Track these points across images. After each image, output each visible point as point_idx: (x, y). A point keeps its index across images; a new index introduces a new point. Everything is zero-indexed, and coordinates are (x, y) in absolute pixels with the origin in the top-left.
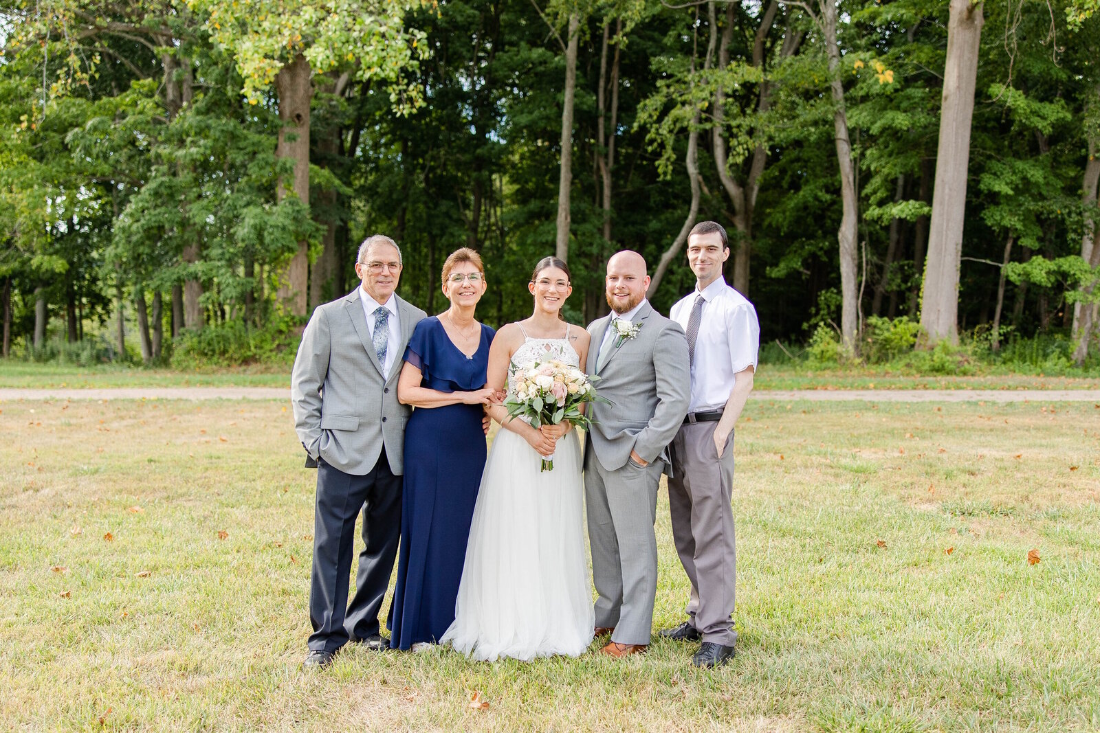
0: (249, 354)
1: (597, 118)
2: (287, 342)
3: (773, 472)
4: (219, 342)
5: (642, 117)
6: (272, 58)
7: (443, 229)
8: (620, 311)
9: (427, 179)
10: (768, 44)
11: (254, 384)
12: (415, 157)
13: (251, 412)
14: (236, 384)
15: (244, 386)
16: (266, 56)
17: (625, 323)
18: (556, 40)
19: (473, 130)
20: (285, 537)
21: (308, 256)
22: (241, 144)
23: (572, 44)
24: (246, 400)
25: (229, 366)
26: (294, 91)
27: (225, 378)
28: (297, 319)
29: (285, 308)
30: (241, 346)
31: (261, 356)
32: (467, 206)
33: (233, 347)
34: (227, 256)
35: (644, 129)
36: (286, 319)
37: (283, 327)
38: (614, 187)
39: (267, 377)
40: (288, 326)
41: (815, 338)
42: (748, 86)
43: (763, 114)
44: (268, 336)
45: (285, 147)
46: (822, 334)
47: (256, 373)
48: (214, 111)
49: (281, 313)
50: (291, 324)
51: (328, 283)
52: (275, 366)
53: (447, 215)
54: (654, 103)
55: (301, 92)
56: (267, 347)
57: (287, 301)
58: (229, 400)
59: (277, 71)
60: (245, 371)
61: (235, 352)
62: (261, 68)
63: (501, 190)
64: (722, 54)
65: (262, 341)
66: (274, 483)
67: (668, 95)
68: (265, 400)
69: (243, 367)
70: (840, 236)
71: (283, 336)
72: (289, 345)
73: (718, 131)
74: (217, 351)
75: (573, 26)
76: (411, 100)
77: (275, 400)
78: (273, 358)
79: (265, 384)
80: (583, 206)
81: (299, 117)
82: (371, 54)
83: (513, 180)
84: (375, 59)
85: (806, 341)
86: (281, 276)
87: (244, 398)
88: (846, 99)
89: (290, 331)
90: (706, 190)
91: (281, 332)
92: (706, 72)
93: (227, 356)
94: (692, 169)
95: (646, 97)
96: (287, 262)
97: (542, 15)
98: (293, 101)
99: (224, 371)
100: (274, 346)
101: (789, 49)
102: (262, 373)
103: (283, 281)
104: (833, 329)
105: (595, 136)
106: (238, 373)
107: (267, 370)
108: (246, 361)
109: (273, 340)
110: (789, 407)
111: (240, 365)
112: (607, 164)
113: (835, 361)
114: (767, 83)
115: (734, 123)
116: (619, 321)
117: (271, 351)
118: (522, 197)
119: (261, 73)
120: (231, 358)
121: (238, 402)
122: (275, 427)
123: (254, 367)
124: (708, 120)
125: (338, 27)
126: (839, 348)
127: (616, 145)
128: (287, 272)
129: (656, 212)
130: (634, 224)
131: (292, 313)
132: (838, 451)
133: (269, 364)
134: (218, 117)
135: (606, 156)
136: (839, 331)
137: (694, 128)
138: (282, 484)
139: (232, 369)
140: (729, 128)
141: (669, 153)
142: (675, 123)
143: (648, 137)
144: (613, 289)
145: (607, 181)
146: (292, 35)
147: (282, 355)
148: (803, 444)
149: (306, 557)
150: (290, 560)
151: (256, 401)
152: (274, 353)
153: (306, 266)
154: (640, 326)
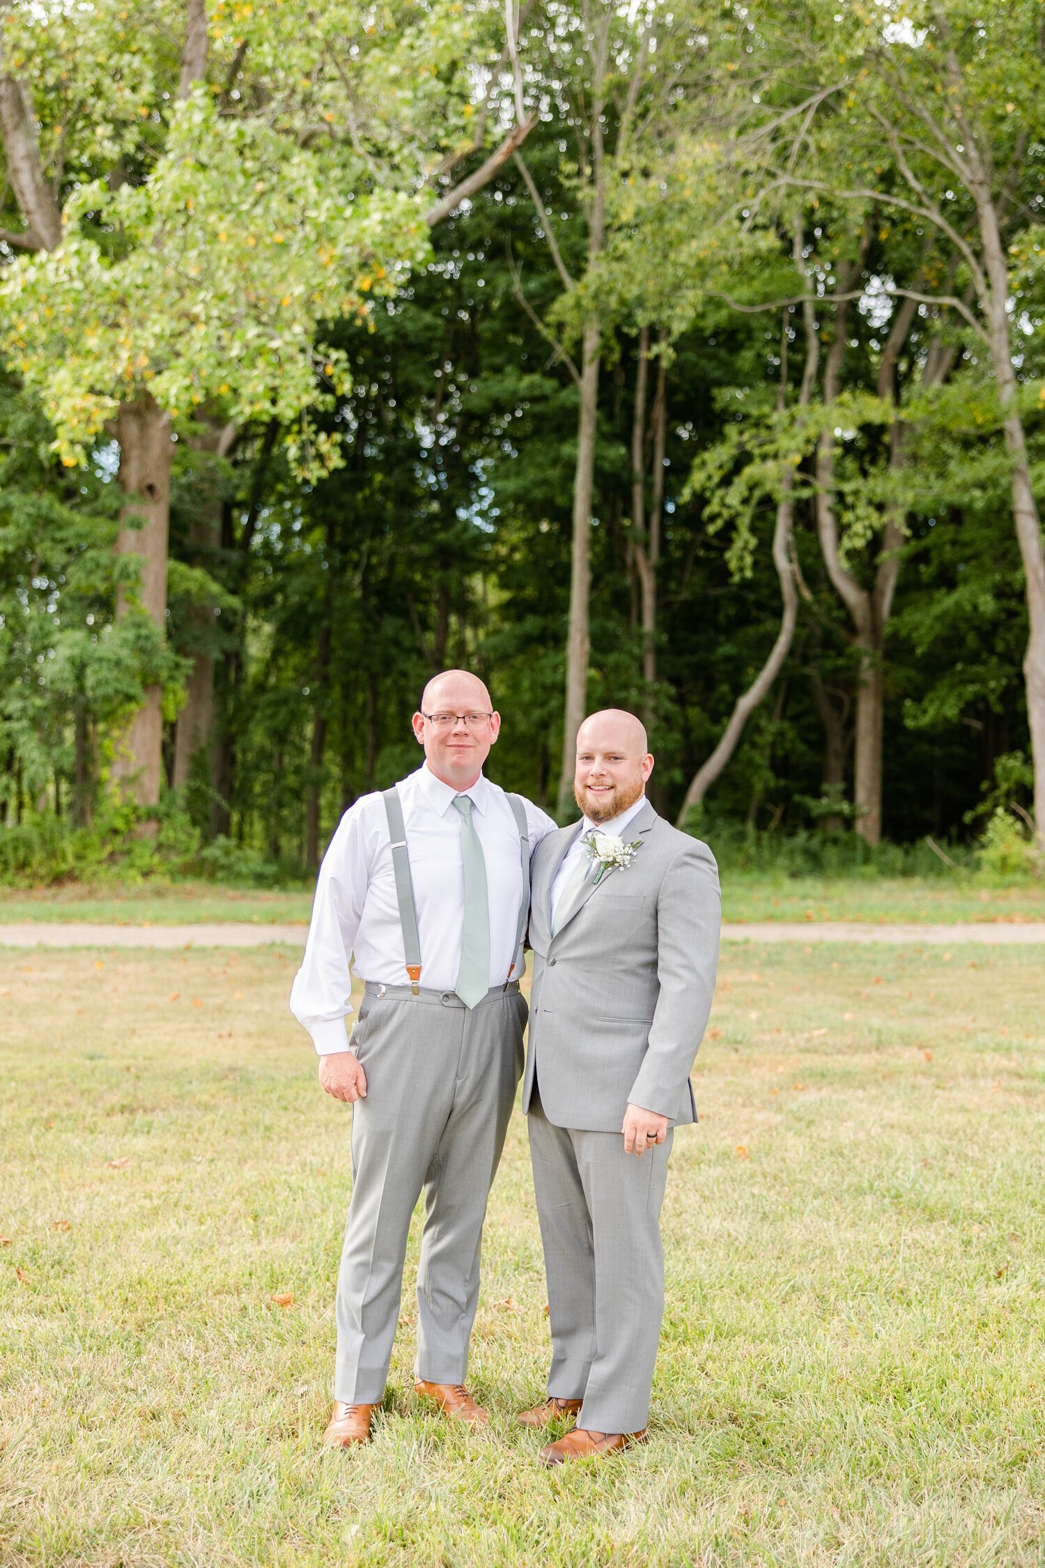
0: (64, 867)
1: (629, 485)
2: (125, 847)
3: (914, 1087)
4: (16, 849)
5: (697, 479)
6: (100, 393)
7: (388, 662)
8: (597, 817)
9: (365, 584)
10: (903, 367)
11: (65, 919)
12: (344, 549)
13: (43, 970)
14: (37, 919)
15: (49, 921)
16: (92, 390)
17: (610, 838)
18: (563, 364)
19: (435, 507)
20: (23, 1224)
21: (162, 709)
22: (59, 535)
23: (590, 372)
24: (44, 950)
25: (31, 887)
26: (145, 449)
27: (19, 908)
28: (142, 811)
29: (123, 793)
30: (52, 855)
31: (82, 871)
32: (425, 627)
33: (38, 857)
34: (31, 712)
35: (701, 500)
36: (126, 811)
37: (119, 823)
38: (660, 593)
39: (89, 906)
40: (128, 822)
41: (990, 834)
42: (872, 431)
43: (895, 473)
44: (95, 839)
45: (129, 537)
46: (1001, 827)
47: (72, 900)
48: (17, 482)
49: (117, 801)
50: (133, 817)
51: (202, 751)
52: (105, 889)
53: (396, 642)
54: (717, 457)
55: (156, 450)
56: (93, 856)
57: (126, 781)
58: (13, 948)
59: (107, 415)
60: (55, 897)
61: (41, 864)
62: (83, 410)
63: (485, 599)
64: (830, 382)
65: (85, 847)
66: (29, 1114)
67: (741, 445)
68: (74, 949)
69: (54, 890)
70: (1027, 667)
71: (118, 840)
72: (129, 852)
73: (826, 502)
74: (12, 863)
75: (592, 344)
76: (320, 457)
77: (89, 948)
78: (102, 875)
79: (83, 918)
80: (610, 625)
81: (151, 488)
82: (255, 383)
83: (503, 585)
84: (261, 388)
85: (974, 838)
86: (119, 741)
87: (40, 945)
88: (1029, 448)
89: (130, 830)
90: (807, 595)
91: (115, 832)
92: (801, 409)
93: (28, 871)
94: (784, 564)
95: (705, 449)
96: (128, 718)
97: (540, 326)
98: (143, 463)
99: (22, 896)
100: (105, 853)
101: (935, 372)
102: (82, 898)
103: (121, 749)
104: (1021, 819)
105: (628, 512)
106: (45, 899)
107: (92, 894)
108: (58, 880)
109: (104, 843)
110: (947, 956)
111: (49, 886)
112: (647, 557)
113: (1025, 872)
114: (901, 425)
115: (847, 487)
116: (598, 837)
117: (100, 862)
118: (516, 610)
119: (83, 416)
120: (35, 876)
121: (26, 953)
122: (75, 998)
123: (70, 889)
124: (805, 484)
125: (205, 344)
126: (1030, 851)
127: (663, 529)
128: (128, 734)
129: (729, 630)
130: (693, 651)
131: (136, 801)
132: (1030, 1043)
133: (95, 885)
134: (24, 491)
135: (647, 546)
136: (1029, 821)
137: (785, 497)
138: (45, 1114)
139: (35, 893)
140: (840, 496)
141: (744, 539)
142: (751, 488)
143: (707, 512)
144: (585, 777)
145: (648, 583)
146: (132, 359)
147: (115, 869)
148: (971, 1026)
149: (48, 1267)
150: (15, 1275)
151: (60, 950)
152: (105, 866)
153: (159, 724)
154: (636, 846)
